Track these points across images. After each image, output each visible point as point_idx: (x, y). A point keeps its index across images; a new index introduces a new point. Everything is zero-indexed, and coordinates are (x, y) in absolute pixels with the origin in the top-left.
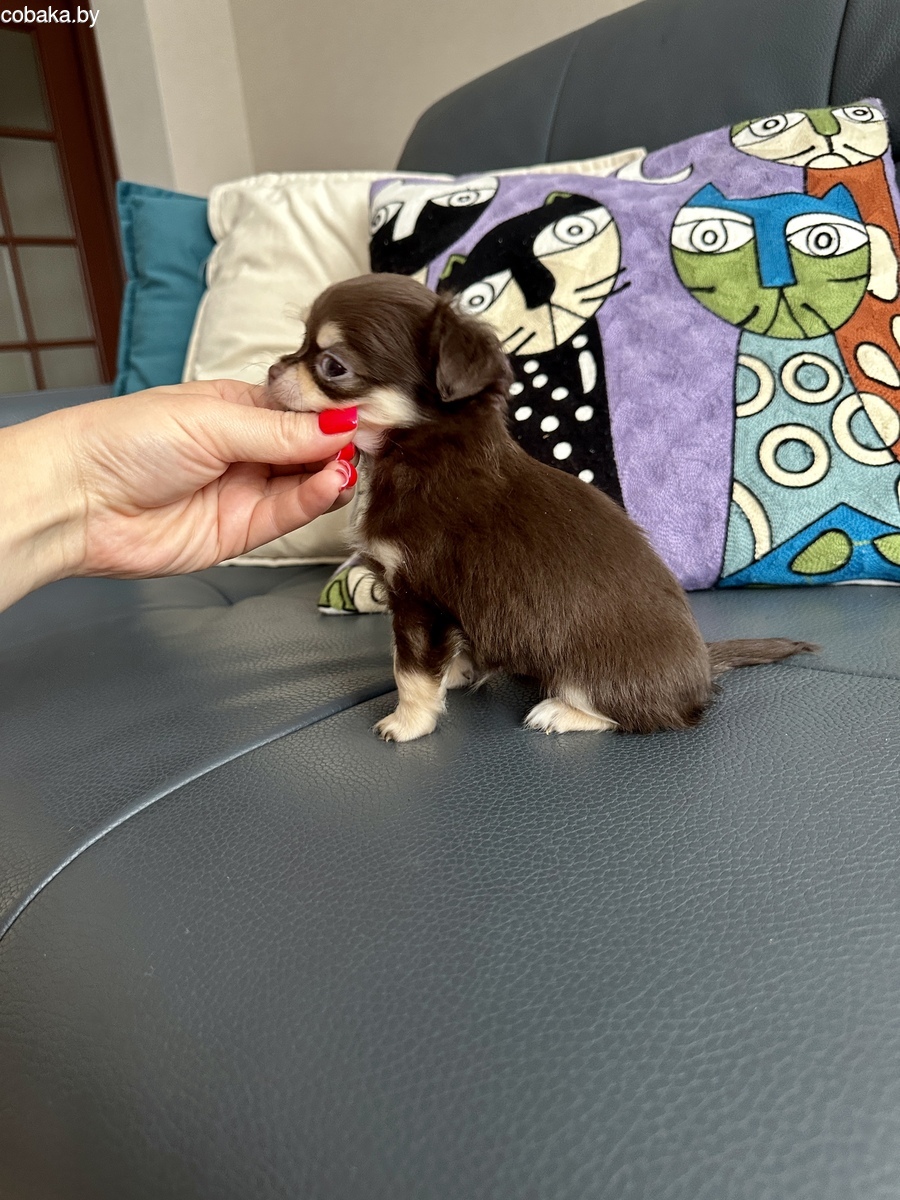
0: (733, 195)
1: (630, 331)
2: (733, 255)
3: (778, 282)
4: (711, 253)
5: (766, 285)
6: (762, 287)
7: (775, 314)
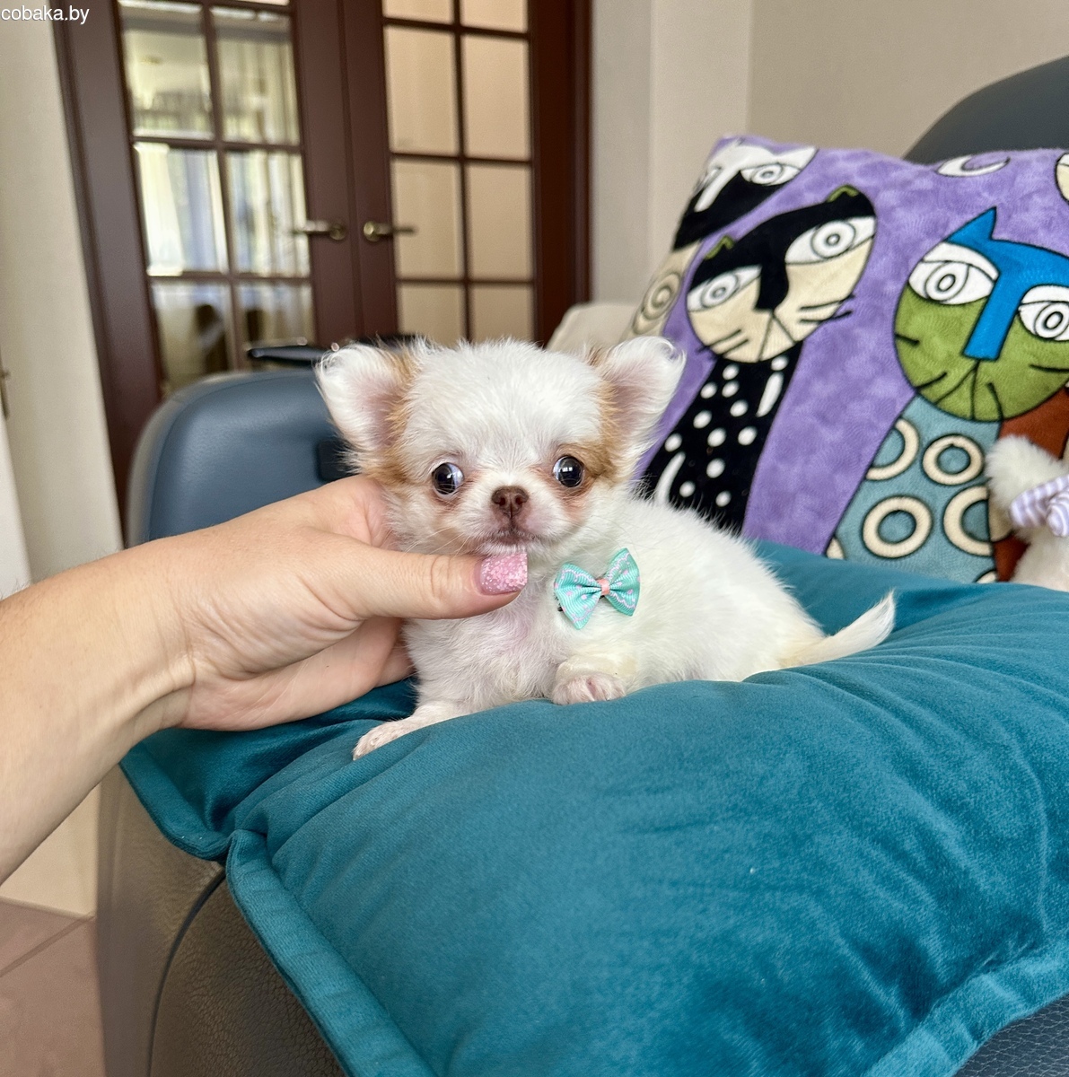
2: (957, 309)
3: (981, 354)
4: (937, 302)
5: (968, 353)
6: (963, 353)
7: (958, 386)
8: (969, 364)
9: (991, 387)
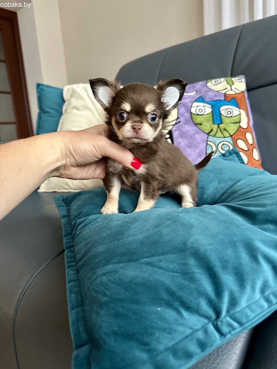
0: (207, 100)
1: (180, 134)
2: (206, 116)
3: (218, 123)
4: (201, 115)
5: (215, 123)
7: (217, 131)
8: (216, 126)
9: (225, 129)
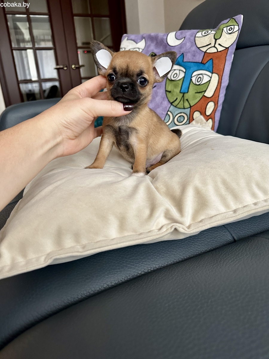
0: (186, 60)
2: (178, 81)
3: (184, 91)
4: (173, 81)
5: (181, 92)
6: (180, 92)
7: (180, 101)
8: (182, 95)
9: (187, 100)
